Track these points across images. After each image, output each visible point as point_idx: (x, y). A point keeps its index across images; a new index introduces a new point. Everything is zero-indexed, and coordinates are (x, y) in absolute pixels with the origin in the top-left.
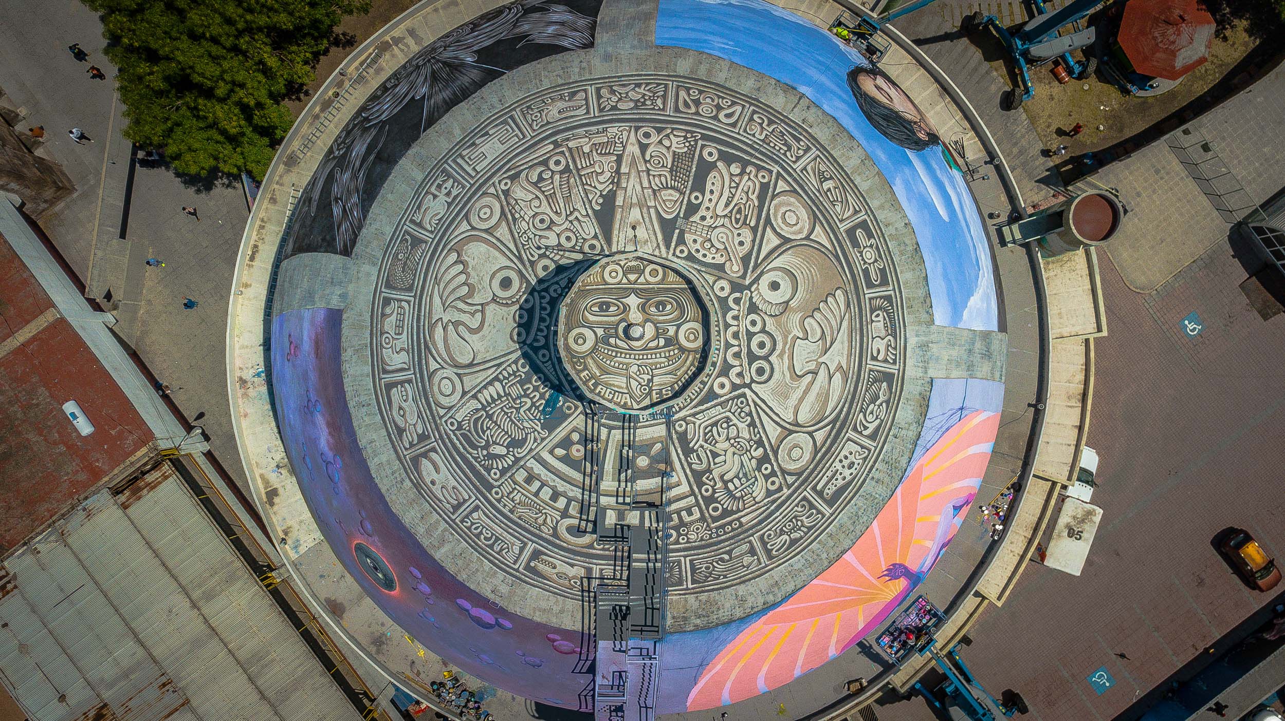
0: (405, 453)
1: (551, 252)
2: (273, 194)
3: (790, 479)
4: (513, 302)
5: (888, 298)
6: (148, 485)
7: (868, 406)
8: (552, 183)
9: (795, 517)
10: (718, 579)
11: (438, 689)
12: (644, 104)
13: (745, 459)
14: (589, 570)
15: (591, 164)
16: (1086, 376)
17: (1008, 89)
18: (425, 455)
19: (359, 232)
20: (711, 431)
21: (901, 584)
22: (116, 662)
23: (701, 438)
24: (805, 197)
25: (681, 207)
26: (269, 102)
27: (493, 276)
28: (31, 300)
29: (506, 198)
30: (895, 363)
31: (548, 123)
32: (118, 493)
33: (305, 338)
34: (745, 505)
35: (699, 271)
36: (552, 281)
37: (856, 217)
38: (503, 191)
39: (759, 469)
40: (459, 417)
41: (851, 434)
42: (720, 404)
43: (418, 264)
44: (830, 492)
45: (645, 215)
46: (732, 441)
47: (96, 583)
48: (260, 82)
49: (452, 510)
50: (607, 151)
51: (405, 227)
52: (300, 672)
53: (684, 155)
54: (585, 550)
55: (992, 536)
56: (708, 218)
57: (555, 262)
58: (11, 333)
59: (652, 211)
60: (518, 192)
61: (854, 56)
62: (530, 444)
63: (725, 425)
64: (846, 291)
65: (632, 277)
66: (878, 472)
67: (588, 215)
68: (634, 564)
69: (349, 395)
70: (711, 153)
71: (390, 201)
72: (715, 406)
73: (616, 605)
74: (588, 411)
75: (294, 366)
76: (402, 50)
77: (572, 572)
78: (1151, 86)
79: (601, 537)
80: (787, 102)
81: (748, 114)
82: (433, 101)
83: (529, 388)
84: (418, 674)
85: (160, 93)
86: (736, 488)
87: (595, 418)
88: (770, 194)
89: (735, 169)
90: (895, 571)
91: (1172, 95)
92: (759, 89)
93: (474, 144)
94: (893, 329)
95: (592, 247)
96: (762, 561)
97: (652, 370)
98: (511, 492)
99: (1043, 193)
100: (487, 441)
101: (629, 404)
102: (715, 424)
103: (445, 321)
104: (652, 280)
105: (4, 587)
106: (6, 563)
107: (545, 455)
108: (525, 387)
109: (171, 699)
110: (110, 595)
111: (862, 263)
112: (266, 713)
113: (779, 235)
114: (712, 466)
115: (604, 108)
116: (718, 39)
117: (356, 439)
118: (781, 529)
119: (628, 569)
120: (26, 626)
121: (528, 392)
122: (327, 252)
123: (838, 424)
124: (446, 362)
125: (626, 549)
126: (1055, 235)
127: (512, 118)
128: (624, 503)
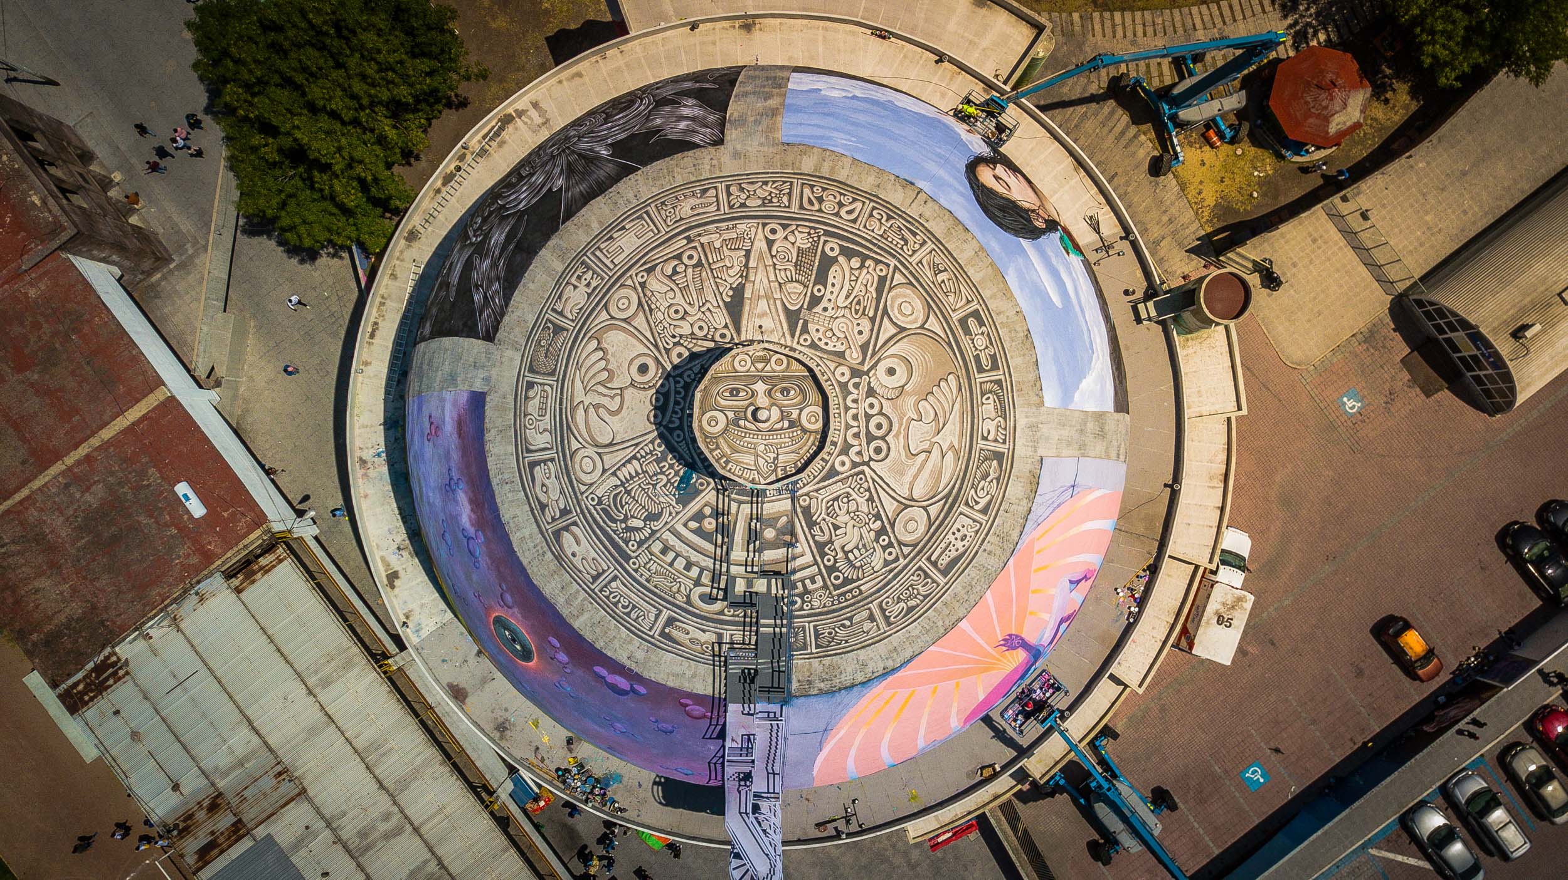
0: (548, 527)
1: (685, 341)
2: (394, 272)
3: (906, 550)
4: (650, 387)
5: (999, 383)
6: (261, 568)
7: (979, 482)
8: (686, 276)
9: (911, 586)
10: (840, 644)
11: (563, 775)
12: (771, 201)
13: (864, 531)
14: (720, 636)
15: (721, 259)
16: (1228, 456)
17: (1157, 154)
18: (566, 529)
19: (502, 320)
20: (832, 505)
21: (1020, 656)
22: (231, 751)
23: (823, 512)
24: (920, 289)
25: (805, 300)
27: (632, 360)
28: (141, 378)
29: (642, 290)
30: (1004, 442)
31: (682, 219)
32: (231, 577)
33: (447, 419)
34: (864, 574)
35: (821, 358)
36: (686, 368)
37: (968, 307)
38: (639, 283)
39: (877, 540)
40: (599, 493)
41: (963, 508)
42: (841, 481)
43: (560, 350)
44: (944, 563)
45: (772, 307)
46: (852, 515)
47: (209, 669)
48: (377, 156)
49: (591, 580)
50: (737, 247)
51: (547, 315)
52: (418, 761)
53: (808, 250)
54: (715, 616)
55: (1128, 619)
56: (830, 309)
57: (689, 350)
58: (121, 412)
59: (778, 303)
60: (654, 284)
61: (976, 145)
62: (665, 517)
63: (845, 500)
64: (958, 376)
65: (760, 366)
66: (989, 544)
67: (719, 306)
68: (761, 629)
70: (832, 247)
72: (836, 482)
73: (745, 668)
74: (720, 487)
75: (434, 446)
76: (526, 123)
77: (703, 637)
78: (1306, 152)
79: (731, 604)
80: (905, 198)
81: (868, 210)
82: (570, 194)
83: (664, 466)
84: (543, 760)
85: (274, 165)
86: (856, 558)
87: (726, 493)
88: (887, 286)
89: (855, 262)
90: (1012, 642)
92: (878, 186)
93: (611, 238)
94: (1003, 412)
95: (723, 336)
96: (881, 627)
97: (777, 449)
98: (647, 563)
99: (1194, 263)
100: (626, 515)
101: (757, 479)
102: (836, 499)
103: (586, 403)
104: (777, 368)
105: (115, 673)
106: (117, 649)
107: (680, 528)
108: (661, 465)
109: (288, 789)
110: (223, 681)
111: (973, 349)
112: (385, 803)
113: (895, 324)
114: (834, 538)
115: (734, 205)
116: (842, 136)
117: (499, 515)
118: (899, 597)
119: (757, 634)
120: (138, 713)
121: (664, 470)
122: (468, 336)
123: (950, 500)
124: (587, 442)
125: (754, 614)
126: (1189, 313)
127: (647, 213)
128: (752, 572)
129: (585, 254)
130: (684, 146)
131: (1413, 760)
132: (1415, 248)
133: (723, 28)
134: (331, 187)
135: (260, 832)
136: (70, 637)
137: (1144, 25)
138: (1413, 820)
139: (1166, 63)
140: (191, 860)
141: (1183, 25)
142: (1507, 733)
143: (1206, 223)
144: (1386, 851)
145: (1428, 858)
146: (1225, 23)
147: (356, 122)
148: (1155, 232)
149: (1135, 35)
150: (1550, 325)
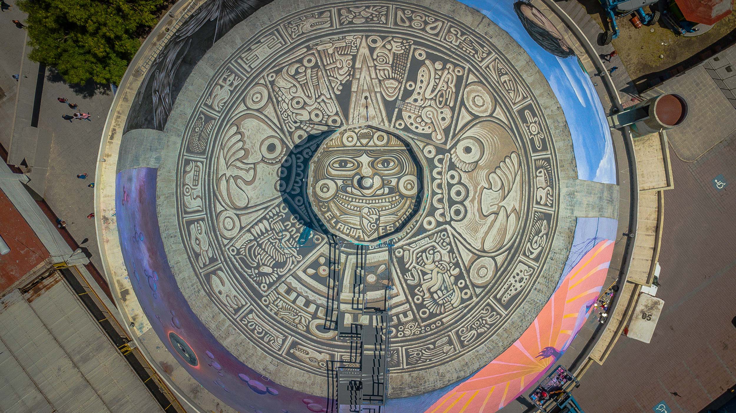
0: (201, 271)
1: (305, 125)
2: (126, 95)
3: (478, 291)
4: (276, 162)
5: (547, 160)
6: (44, 287)
7: (534, 237)
8: (305, 75)
9: (481, 318)
10: (425, 362)
12: (372, 20)
13: (446, 276)
14: (332, 356)
15: (334, 62)
16: (658, 215)
17: (603, 31)
18: (214, 272)
19: (169, 113)
20: (421, 256)
21: (549, 360)
22: (24, 403)
23: (414, 261)
24: (489, 87)
25: (399, 93)
26: (125, 36)
29: (272, 87)
30: (552, 206)
31: (303, 33)
32: (25, 292)
33: (133, 188)
34: (445, 309)
35: (412, 139)
36: (305, 146)
37: (524, 102)
38: (269, 81)
39: (456, 283)
40: (238, 245)
41: (522, 258)
42: (428, 236)
43: (209, 135)
44: (506, 299)
45: (374, 98)
46: (437, 263)
47: (10, 351)
49: (234, 312)
50: (346, 53)
51: (201, 109)
53: (401, 55)
54: (329, 342)
55: (600, 321)
56: (419, 100)
57: (307, 132)
59: (378, 95)
60: (281, 82)
62: (289, 265)
63: (431, 252)
64: (519, 155)
65: (364, 141)
66: (539, 284)
67: (331, 98)
68: (365, 352)
69: (162, 229)
70: (420, 54)
71: (191, 91)
72: (424, 238)
73: (352, 380)
74: (332, 242)
75: (126, 208)
77: (320, 357)
78: (694, 30)
79: (341, 333)
80: (473, 21)
81: (447, 28)
82: (222, 21)
83: (288, 225)
86: (439, 297)
87: (337, 247)
88: (464, 84)
89: (438, 65)
90: (547, 352)
91: (707, 36)
92: (454, 11)
93: (250, 49)
94: (551, 182)
95: (334, 121)
96: (457, 348)
97: (379, 211)
98: (275, 300)
100: (258, 263)
101: (362, 237)
102: (424, 251)
103: (228, 176)
104: (379, 143)
107: (301, 274)
108: (285, 224)
110: (19, 359)
111: (529, 134)
113: (470, 113)
114: (422, 282)
115: (344, 22)
117: (167, 260)
118: (471, 327)
119: (361, 355)
121: (288, 228)
122: (148, 128)
123: (513, 250)
124: (230, 207)
125: (359, 341)
126: (642, 122)
127: (277, 30)
128: (358, 309)
129: (230, 62)
143: (632, 74)
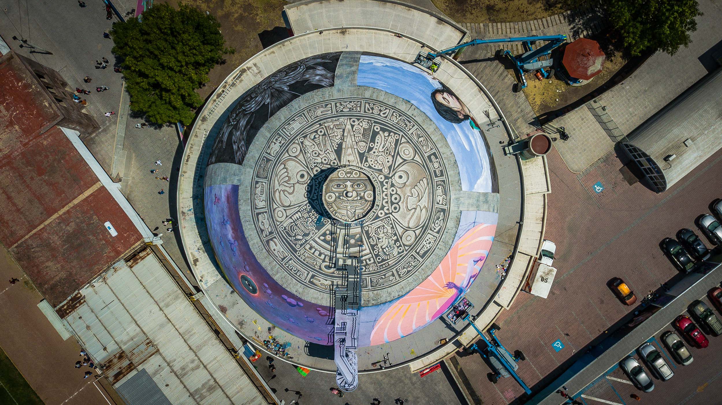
0: (264, 239)
1: (319, 165)
2: (196, 133)
3: (407, 248)
4: (305, 183)
5: (444, 181)
6: (140, 257)
7: (436, 221)
8: (319, 139)
9: (409, 262)
10: (381, 285)
11: (267, 343)
12: (353, 109)
13: (390, 240)
14: (333, 282)
15: (333, 132)
16: (544, 210)
17: (515, 83)
18: (271, 239)
19: (245, 156)
20: (377, 230)
21: (453, 292)
22: (128, 334)
23: (374, 233)
24: (412, 144)
25: (366, 148)
27: (297, 173)
28: (90, 178)
29: (302, 145)
30: (446, 205)
31: (317, 116)
32: (128, 261)
33: (223, 196)
34: (390, 257)
35: (373, 172)
36: (319, 176)
37: (431, 151)
38: (301, 142)
39: (395, 244)
40: (285, 225)
41: (429, 231)
42: (381, 220)
43: (269, 169)
44: (422, 253)
45: (353, 151)
46: (385, 234)
47: (119, 300)
48: (189, 85)
49: (281, 260)
50: (339, 128)
51: (264, 155)
52: (206, 338)
53: (367, 129)
54: (331, 274)
55: (501, 278)
56: (376, 152)
57: (320, 168)
58: (82, 193)
59: (356, 150)
60: (307, 142)
61: (436, 85)
62: (311, 235)
63: (382, 228)
64: (427, 179)
65: (348, 175)
66: (440, 246)
67: (332, 151)
68: (349, 279)
69: (241, 218)
70: (377, 128)
72: (379, 221)
73: (343, 295)
74: (333, 223)
75: (217, 206)
76: (251, 72)
77: (326, 283)
78: (578, 82)
79: (337, 269)
80: (406, 108)
81: (391, 113)
82: (272, 105)
83: (311, 214)
84: (258, 337)
85: (146, 90)
86: (387, 251)
87: (335, 225)
88: (399, 143)
89: (386, 134)
90: (450, 285)
91: (588, 86)
92: (396, 103)
93: (289, 124)
94: (445, 193)
95: (334, 163)
96: (397, 279)
97: (355, 208)
98: (304, 253)
99: (531, 129)
100: (295, 234)
101: (347, 220)
102: (379, 227)
103: (280, 190)
104: (355, 176)
105: (80, 301)
106: (80, 291)
107: (317, 239)
108: (309, 214)
109: (151, 349)
110: (125, 305)
111: (433, 168)
112: (192, 355)
113: (402, 158)
114: (378, 243)
115: (338, 111)
116: (381, 82)
117: (244, 234)
118: (404, 267)
119: (347, 282)
120: (89, 318)
121: (311, 216)
122: (231, 163)
123: (424, 228)
124: (280, 205)
125: (346, 273)
126: (526, 151)
127: (303, 114)
128: (346, 257)
129: (279, 130)
130: (318, 87)
131: (624, 338)
132: (625, 122)
133: (333, 33)
134: (170, 99)
135: (140, 368)
136: (60, 286)
137: (510, 29)
138: (624, 364)
139: (520, 44)
140: (111, 379)
141: (527, 28)
142: (664, 327)
143: (536, 112)
144: (613, 377)
145: (631, 380)
146: (544, 28)
147: (180, 72)
148: (515, 115)
149: (506, 33)
150: (680, 155)
